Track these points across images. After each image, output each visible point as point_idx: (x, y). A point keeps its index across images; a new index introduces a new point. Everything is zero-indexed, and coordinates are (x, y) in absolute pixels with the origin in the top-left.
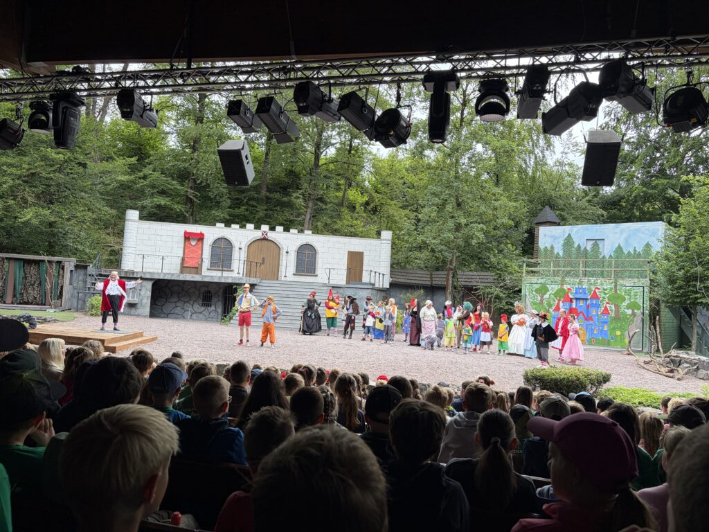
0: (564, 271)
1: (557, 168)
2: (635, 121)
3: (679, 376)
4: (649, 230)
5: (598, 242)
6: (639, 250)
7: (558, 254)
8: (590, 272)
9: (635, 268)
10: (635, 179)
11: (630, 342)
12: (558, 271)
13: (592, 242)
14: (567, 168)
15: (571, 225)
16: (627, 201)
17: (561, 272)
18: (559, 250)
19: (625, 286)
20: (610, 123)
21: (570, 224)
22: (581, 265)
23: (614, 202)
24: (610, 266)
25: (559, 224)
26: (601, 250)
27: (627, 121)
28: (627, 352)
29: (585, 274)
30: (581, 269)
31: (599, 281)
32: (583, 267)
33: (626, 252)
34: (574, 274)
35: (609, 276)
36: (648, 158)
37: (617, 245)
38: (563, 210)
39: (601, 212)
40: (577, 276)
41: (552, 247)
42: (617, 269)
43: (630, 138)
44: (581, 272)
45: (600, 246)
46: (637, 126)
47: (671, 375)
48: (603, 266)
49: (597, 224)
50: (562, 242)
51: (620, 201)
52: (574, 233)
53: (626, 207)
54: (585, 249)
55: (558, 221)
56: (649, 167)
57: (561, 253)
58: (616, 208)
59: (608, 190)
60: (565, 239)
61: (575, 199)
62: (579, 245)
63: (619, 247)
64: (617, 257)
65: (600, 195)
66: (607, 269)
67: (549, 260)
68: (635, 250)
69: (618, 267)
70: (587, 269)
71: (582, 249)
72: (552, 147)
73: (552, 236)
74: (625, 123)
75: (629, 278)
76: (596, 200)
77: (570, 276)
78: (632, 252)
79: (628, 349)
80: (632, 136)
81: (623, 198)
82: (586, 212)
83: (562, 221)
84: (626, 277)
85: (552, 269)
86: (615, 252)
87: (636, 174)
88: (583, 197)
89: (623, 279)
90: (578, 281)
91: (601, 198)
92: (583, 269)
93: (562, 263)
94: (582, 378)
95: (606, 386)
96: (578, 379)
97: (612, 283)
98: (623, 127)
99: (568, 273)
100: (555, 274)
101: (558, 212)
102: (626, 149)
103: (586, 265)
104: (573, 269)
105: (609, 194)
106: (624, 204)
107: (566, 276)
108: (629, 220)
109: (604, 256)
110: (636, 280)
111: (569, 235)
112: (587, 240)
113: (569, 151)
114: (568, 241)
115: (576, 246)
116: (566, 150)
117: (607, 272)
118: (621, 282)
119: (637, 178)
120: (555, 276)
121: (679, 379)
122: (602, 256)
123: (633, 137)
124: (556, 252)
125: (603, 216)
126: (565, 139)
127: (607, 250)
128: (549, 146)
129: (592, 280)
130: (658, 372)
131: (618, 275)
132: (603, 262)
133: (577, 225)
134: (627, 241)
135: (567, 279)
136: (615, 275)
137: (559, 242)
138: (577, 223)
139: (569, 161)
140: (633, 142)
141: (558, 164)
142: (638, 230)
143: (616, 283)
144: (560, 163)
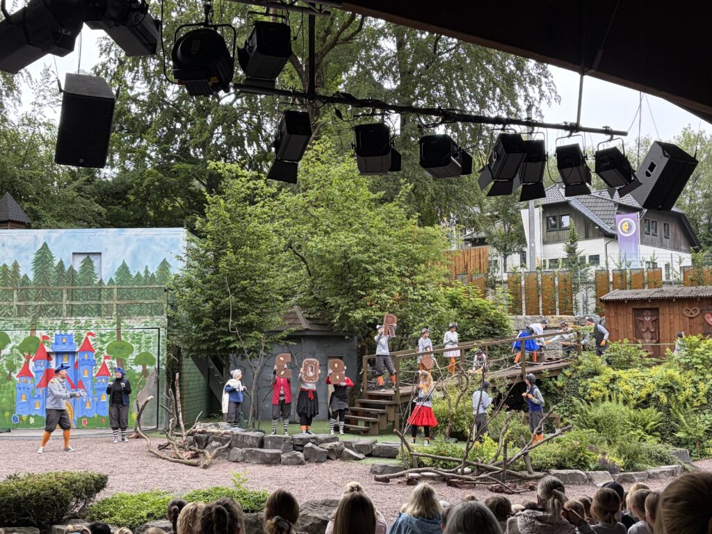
0: (36, 307)
1: (26, 128)
2: (145, 68)
3: (206, 462)
4: (165, 241)
5: (92, 258)
6: (153, 270)
7: (26, 276)
8: (79, 307)
9: (147, 299)
10: (147, 159)
11: (139, 418)
12: (26, 307)
13: (82, 258)
14: (43, 130)
15: (50, 228)
16: (136, 194)
17: (30, 309)
18: (27, 270)
19: (132, 328)
20: (108, 65)
21: (47, 227)
22: (65, 296)
23: (117, 193)
24: (110, 297)
25: (28, 226)
26: (96, 271)
27: (134, 66)
28: (134, 435)
29: (71, 312)
30: (65, 302)
31: (93, 322)
32: (68, 299)
33: (134, 274)
34: (53, 311)
35: (109, 313)
36: (165, 128)
37: (121, 264)
38: (34, 201)
39: (98, 208)
40: (58, 314)
41: (16, 266)
42: (122, 302)
43: (139, 94)
44: (65, 307)
45: (95, 264)
46: (147, 77)
47: (195, 461)
48: (100, 297)
49: (90, 227)
50: (33, 257)
51: (125, 193)
52: (52, 242)
53: (135, 203)
54: (71, 268)
55: (27, 220)
56: (167, 143)
57: (31, 277)
58: (119, 204)
59: (108, 173)
60: (39, 252)
61: (55, 183)
62: (61, 263)
63: (124, 267)
64: (121, 282)
65: (97, 180)
66: (106, 302)
67: (10, 288)
68: (147, 272)
69: (121, 299)
70: (74, 303)
71: (67, 268)
72: (15, 92)
73: (15, 247)
74: (131, 70)
75: (138, 315)
76: (88, 188)
77: (49, 315)
78: (143, 275)
79: (136, 429)
80: (141, 91)
81: (130, 187)
82: (74, 206)
83: (33, 221)
84: (134, 313)
85: (16, 303)
86: (118, 274)
87: (148, 152)
88: (69, 183)
89: (129, 316)
90: (59, 322)
91: (98, 186)
92: (68, 302)
93: (32, 293)
94: (62, 489)
95: (100, 497)
96: (55, 492)
97: (114, 324)
98: (129, 76)
99: (43, 311)
100: (22, 311)
101: (26, 205)
102: (132, 111)
103: (72, 296)
104: (50, 303)
105: (110, 179)
106: (132, 198)
107: (40, 315)
108: (139, 223)
109: (101, 282)
110: (148, 319)
111: (45, 245)
112: (74, 254)
113: (45, 102)
114: (43, 256)
115: (56, 263)
116: (40, 100)
117: (106, 306)
118: (127, 321)
119: (151, 158)
120: (20, 315)
121: (205, 467)
122: (98, 280)
123: (143, 94)
124: (22, 273)
125: (100, 214)
126: (39, 80)
127: (106, 271)
128: (10, 89)
129: (83, 320)
130: (177, 460)
131: (123, 312)
132: (100, 290)
133: (59, 228)
134: (134, 256)
135: (42, 320)
136: (118, 311)
137: (27, 258)
138: (59, 225)
139: (45, 120)
140: (143, 101)
141: (26, 122)
142: (151, 240)
143: (119, 324)
144: (29, 120)
